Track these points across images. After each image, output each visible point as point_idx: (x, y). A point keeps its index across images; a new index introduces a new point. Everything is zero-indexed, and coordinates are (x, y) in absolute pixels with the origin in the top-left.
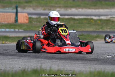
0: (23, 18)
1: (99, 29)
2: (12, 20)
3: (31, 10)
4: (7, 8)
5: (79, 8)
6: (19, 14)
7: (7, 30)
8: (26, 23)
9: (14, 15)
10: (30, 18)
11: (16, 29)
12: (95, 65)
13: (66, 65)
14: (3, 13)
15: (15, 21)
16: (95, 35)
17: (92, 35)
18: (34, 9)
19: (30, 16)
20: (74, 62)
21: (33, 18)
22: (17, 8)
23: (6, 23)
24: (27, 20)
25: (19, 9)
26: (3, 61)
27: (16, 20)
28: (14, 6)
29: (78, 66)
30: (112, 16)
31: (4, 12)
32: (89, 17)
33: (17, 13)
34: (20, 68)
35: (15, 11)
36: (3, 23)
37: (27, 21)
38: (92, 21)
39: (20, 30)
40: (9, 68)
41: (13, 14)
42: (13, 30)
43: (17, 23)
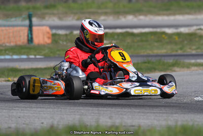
0: (41, 35)
1: (177, 51)
2: (23, 38)
3: (56, 21)
4: (13, 19)
5: (140, 15)
6: (34, 28)
7: (15, 57)
8: (49, 44)
9: (25, 31)
10: (54, 35)
11: (31, 55)
12: (175, 115)
13: (125, 117)
14: (7, 28)
15: (28, 40)
16: (171, 61)
17: (166, 61)
18: (60, 19)
19: (54, 31)
20: (138, 111)
21: (59, 35)
22: (30, 17)
23: (12, 44)
24: (49, 38)
25: (34, 20)
26: (12, 113)
27: (30, 40)
28: (25, 15)
29: (145, 117)
30: (198, 27)
31: (9, 26)
32: (158, 30)
33: (30, 27)
34: (42, 123)
35: (27, 22)
36: (8, 44)
37: (49, 41)
38: (164, 36)
39: (38, 57)
40: (24, 124)
41: (23, 28)
42: (25, 57)
43: (32, 45)
